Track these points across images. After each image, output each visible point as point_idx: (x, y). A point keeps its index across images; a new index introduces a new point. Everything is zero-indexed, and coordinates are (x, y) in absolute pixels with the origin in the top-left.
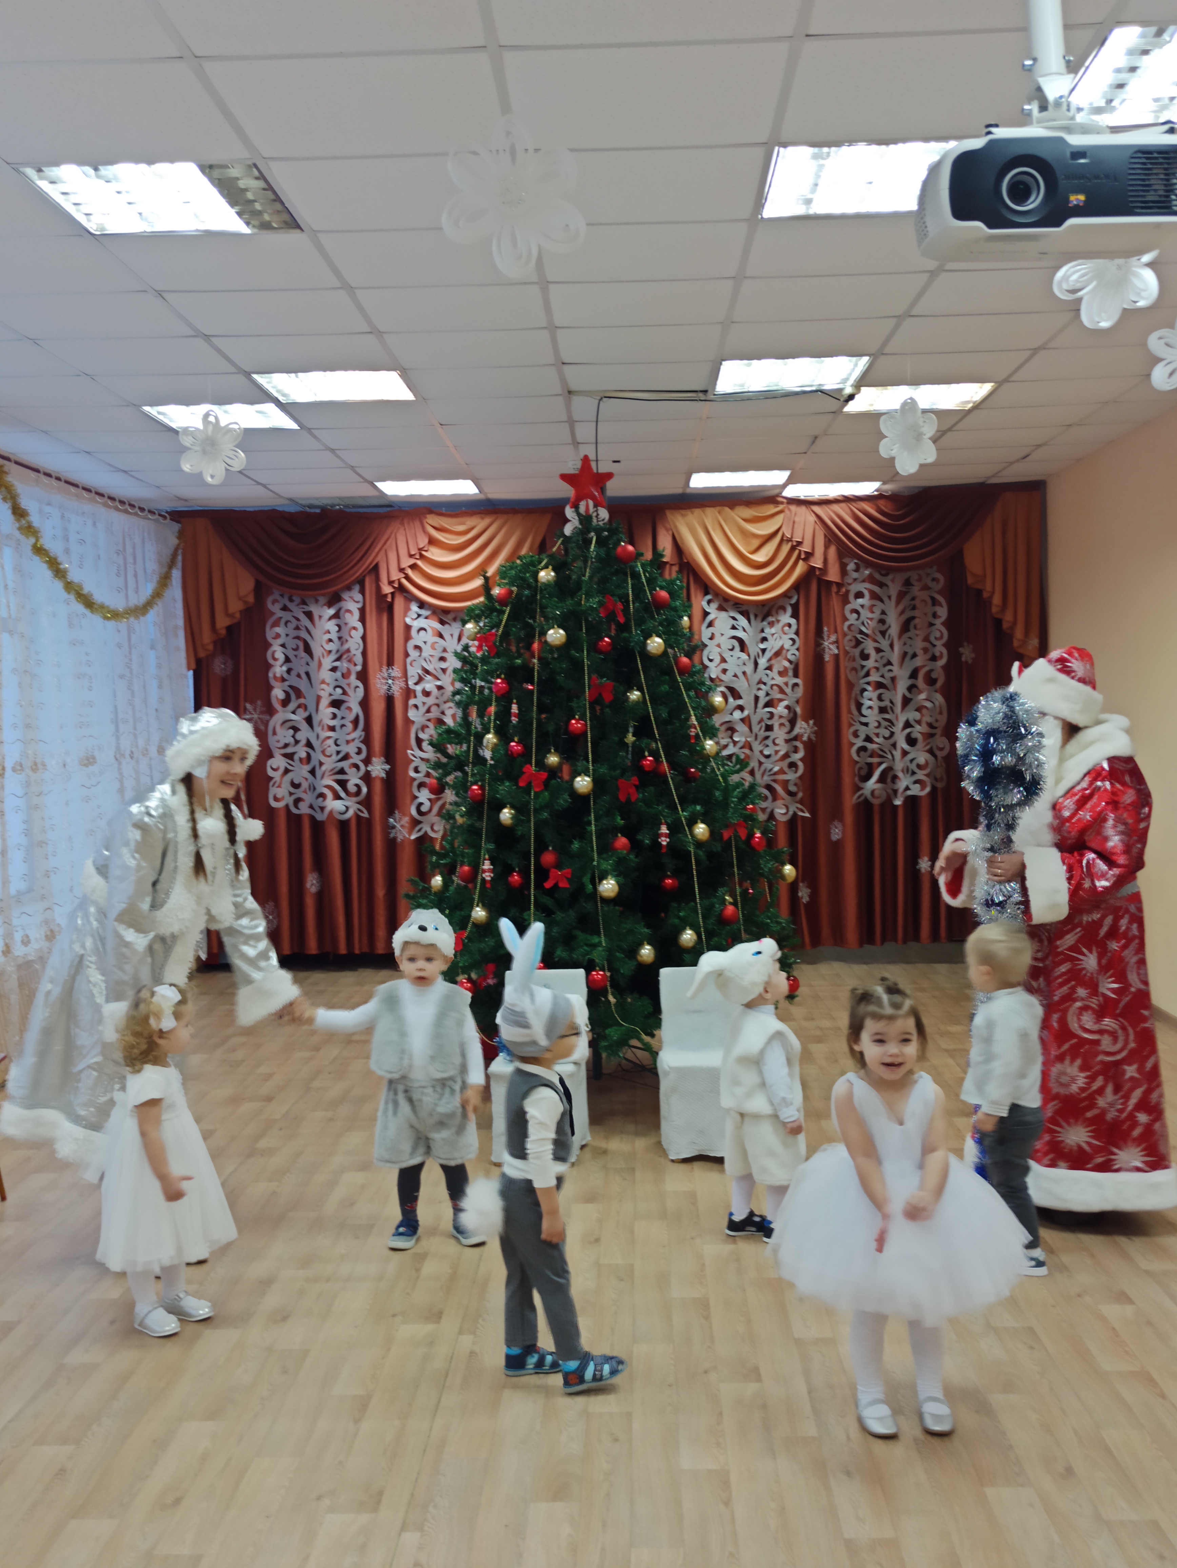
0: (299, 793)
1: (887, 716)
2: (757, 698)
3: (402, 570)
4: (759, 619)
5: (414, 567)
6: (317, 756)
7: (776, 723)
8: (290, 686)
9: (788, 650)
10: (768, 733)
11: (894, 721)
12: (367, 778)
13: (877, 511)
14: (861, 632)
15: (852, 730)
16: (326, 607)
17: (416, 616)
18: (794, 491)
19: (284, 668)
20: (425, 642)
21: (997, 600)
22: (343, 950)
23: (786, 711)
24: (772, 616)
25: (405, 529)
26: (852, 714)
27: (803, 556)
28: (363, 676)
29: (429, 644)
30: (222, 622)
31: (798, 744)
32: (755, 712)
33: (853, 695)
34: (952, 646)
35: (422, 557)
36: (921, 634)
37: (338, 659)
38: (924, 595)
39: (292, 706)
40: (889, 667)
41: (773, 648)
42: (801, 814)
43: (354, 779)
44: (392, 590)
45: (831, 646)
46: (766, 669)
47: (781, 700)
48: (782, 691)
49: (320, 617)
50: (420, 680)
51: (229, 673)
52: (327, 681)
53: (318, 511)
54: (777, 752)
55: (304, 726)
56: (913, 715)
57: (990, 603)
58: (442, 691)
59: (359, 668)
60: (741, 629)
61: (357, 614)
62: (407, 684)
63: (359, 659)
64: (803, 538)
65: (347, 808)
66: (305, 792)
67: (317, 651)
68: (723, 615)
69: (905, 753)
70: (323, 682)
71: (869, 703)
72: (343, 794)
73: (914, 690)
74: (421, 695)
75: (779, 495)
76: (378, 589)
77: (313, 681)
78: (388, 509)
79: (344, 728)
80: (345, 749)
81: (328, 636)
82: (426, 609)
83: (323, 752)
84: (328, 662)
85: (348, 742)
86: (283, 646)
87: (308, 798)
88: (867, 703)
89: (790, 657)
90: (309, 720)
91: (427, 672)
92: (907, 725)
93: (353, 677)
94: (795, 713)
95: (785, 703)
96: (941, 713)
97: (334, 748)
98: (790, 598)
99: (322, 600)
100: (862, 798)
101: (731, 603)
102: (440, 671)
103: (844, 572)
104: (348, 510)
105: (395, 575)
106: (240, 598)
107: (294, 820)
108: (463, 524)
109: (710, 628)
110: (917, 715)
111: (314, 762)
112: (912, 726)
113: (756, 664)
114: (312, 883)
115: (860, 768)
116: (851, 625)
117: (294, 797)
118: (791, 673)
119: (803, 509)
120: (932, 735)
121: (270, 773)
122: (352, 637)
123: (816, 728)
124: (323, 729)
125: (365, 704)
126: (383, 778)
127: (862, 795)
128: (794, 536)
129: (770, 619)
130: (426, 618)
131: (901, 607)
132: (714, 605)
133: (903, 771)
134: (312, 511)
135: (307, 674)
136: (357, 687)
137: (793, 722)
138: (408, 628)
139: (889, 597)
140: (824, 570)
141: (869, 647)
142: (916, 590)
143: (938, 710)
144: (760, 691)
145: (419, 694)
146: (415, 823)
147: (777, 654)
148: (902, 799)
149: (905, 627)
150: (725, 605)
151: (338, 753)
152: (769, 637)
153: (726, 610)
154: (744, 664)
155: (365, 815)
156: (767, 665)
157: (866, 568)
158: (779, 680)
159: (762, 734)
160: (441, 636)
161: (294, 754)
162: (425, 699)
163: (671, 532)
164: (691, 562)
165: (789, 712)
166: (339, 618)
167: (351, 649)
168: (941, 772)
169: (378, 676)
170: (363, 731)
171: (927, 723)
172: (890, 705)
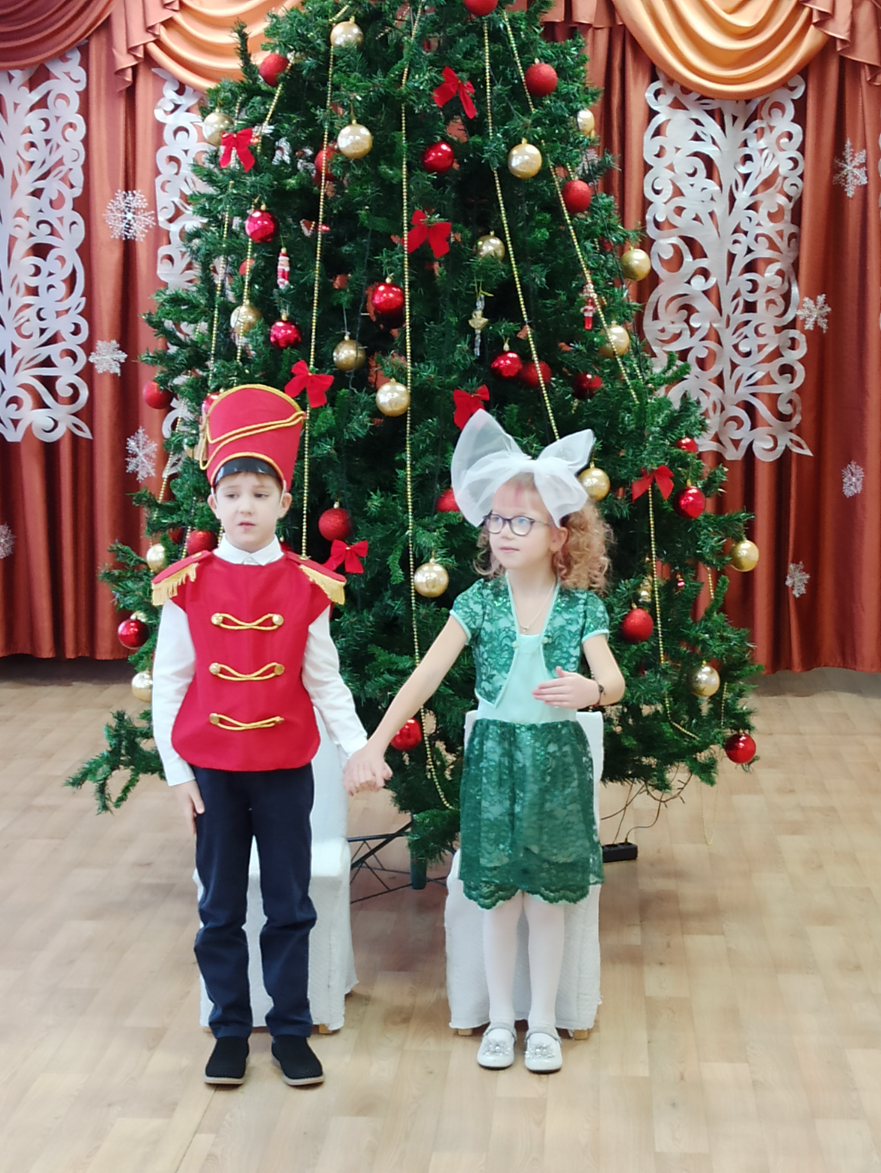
2: (732, 257)
3: (150, 29)
4: (740, 123)
5: (169, 24)
6: (8, 336)
7: (760, 298)
9: (785, 178)
10: (747, 316)
12: (89, 374)
16: (26, 90)
17: (172, 107)
20: (187, 153)
22: (47, 651)
23: (780, 279)
24: (762, 119)
27: (815, 19)
29: (193, 155)
31: (794, 333)
32: (728, 280)
35: (184, 8)
37: (44, 177)
41: (760, 173)
42: (796, 450)
43: (67, 376)
44: (133, 62)
45: (857, 173)
46: (748, 208)
47: (769, 261)
48: (773, 246)
49: (16, 105)
50: (178, 215)
52: (26, 212)
54: (761, 348)
60: (708, 139)
61: (75, 102)
62: (157, 221)
63: (78, 178)
65: (56, 423)
67: (10, 162)
68: (680, 115)
70: (19, 214)
72: (49, 400)
74: (179, 240)
76: (111, 58)
79: (52, 291)
80: (53, 325)
82: (188, 97)
83: (20, 330)
84: (27, 180)
85: (59, 314)
89: (788, 189)
91: (189, 202)
94: (793, 283)
95: (776, 267)
97: (36, 324)
98: (793, 88)
99: (18, 76)
101: (694, 97)
105: (138, 37)
109: (657, 138)
111: (4, 345)
113: (732, 200)
118: (788, 216)
122: (66, 140)
123: (828, 309)
124: (19, 293)
125: (85, 251)
126: (114, 374)
129: (759, 124)
130: (188, 110)
132: (666, 99)
136: (74, 223)
137: (788, 297)
138: (160, 127)
140: (850, 43)
144: (737, 245)
145: (175, 238)
147: (769, 183)
150: (683, 100)
151: (42, 331)
152: (755, 154)
153: (685, 108)
154: (712, 199)
155: (86, 435)
156: (751, 202)
158: (769, 228)
159: (738, 316)
162: (185, 248)
164: (629, 26)
165: (783, 282)
166: (46, 107)
167: (65, 160)
169: (110, 206)
170: (83, 296)
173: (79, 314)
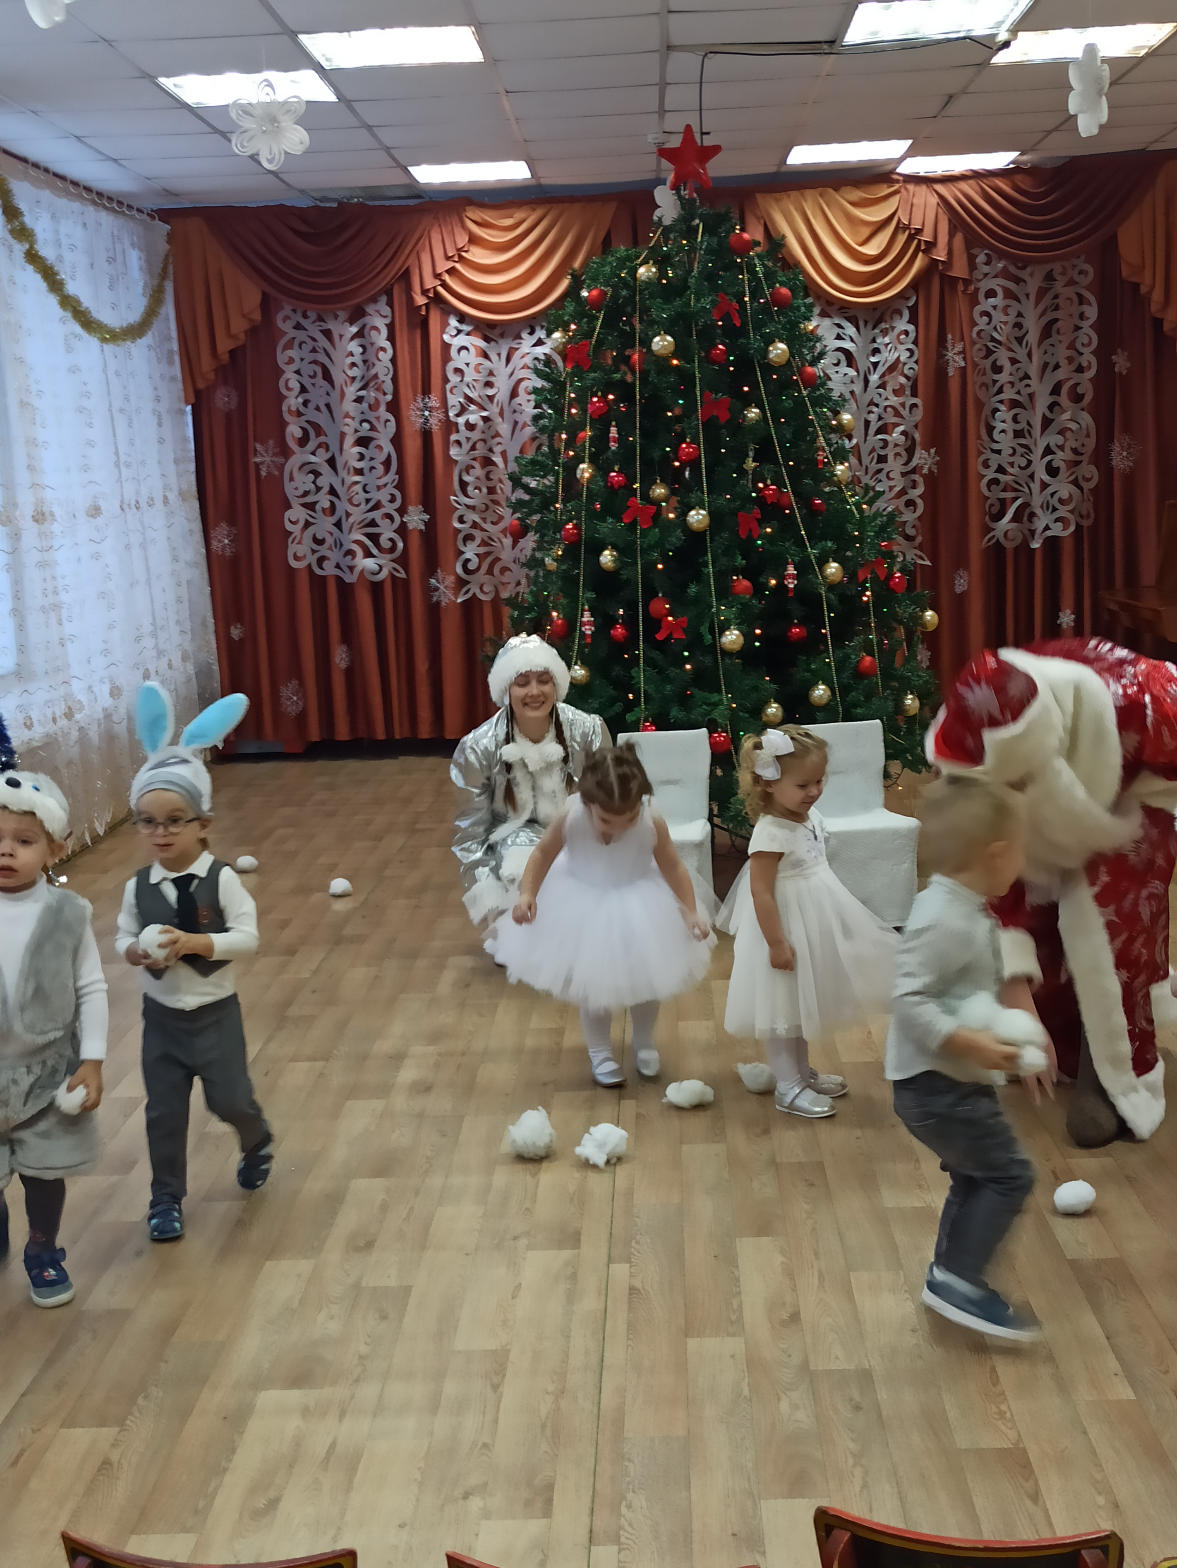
0: (323, 551)
1: (1023, 441)
2: (867, 423)
3: (437, 276)
4: (870, 326)
5: (452, 271)
6: (342, 506)
7: (890, 452)
8: (307, 421)
9: (905, 364)
10: (880, 466)
11: (1032, 447)
12: (402, 530)
13: (1013, 189)
14: (993, 339)
15: (982, 458)
16: (347, 324)
17: (455, 332)
18: (910, 167)
19: (300, 400)
20: (467, 364)
21: (1157, 295)
22: (381, 735)
23: (903, 438)
24: (886, 322)
25: (440, 226)
26: (981, 440)
27: (923, 247)
28: (394, 407)
29: (472, 366)
30: (224, 346)
31: (916, 477)
32: (865, 440)
33: (983, 417)
34: (1103, 354)
35: (462, 259)
36: (1066, 340)
37: (362, 388)
38: (1070, 292)
39: (311, 446)
40: (1027, 381)
41: (886, 361)
42: (920, 562)
43: (387, 532)
44: (427, 301)
45: (957, 358)
46: (878, 387)
47: (897, 425)
48: (897, 414)
49: (341, 336)
50: (463, 411)
51: (233, 407)
52: (352, 414)
53: (335, 205)
54: (891, 488)
55: (325, 469)
56: (1054, 439)
57: (1150, 299)
58: (490, 423)
59: (389, 397)
60: (848, 338)
61: (384, 332)
62: (447, 416)
63: (388, 386)
64: (923, 225)
65: (381, 567)
66: (330, 549)
67: (338, 378)
68: (827, 322)
69: (1044, 486)
70: (347, 415)
71: (1003, 426)
72: (375, 551)
73: (1056, 408)
74: (464, 428)
75: (893, 172)
76: (410, 299)
77: (335, 415)
78: (419, 201)
79: (374, 471)
80: (376, 496)
81: (350, 360)
82: (468, 324)
83: (350, 501)
84: (351, 391)
85: (379, 488)
86: (298, 372)
87: (334, 556)
88: (1000, 426)
89: (906, 372)
90: (332, 462)
91: (470, 400)
92: (1048, 451)
93: (383, 408)
94: (914, 440)
95: (902, 428)
96: (1088, 436)
97: (362, 496)
98: (908, 299)
99: (343, 315)
100: (994, 541)
101: (836, 307)
102: (486, 399)
103: (972, 265)
104: (371, 203)
105: (430, 283)
106: (244, 316)
107: (318, 583)
108: (512, 217)
110: (1060, 440)
111: (340, 512)
112: (1054, 453)
113: (866, 382)
114: (340, 657)
115: (992, 505)
116: (982, 330)
117: (317, 555)
118: (908, 392)
119: (923, 189)
120: (1077, 463)
121: (289, 527)
122: (380, 360)
123: (938, 458)
124: (349, 473)
125: (397, 440)
126: (421, 530)
127: (994, 536)
128: (912, 222)
129: (883, 326)
130: (468, 334)
131: (1041, 307)
132: (816, 310)
133: (1042, 507)
134: (328, 205)
135: (328, 406)
136: (388, 420)
137: (910, 451)
138: (446, 347)
139: (1027, 295)
140: (948, 264)
141: (1003, 357)
142: (1059, 286)
143: (1085, 433)
144: (872, 415)
145: (462, 428)
146: (461, 583)
147: (892, 368)
148: (1041, 541)
149: (1046, 332)
150: (829, 310)
151: (368, 501)
152: (882, 348)
153: (830, 317)
154: (852, 382)
155: (403, 575)
156: (880, 382)
157: (1000, 259)
158: (894, 400)
159: (874, 466)
160: (486, 356)
161: (316, 503)
162: (469, 434)
163: (762, 222)
164: (787, 257)
165: (906, 439)
166: (363, 337)
167: (380, 375)
168: (1087, 507)
169: (412, 407)
170: (396, 474)
171: (1072, 449)
172: (1027, 427)
173: (394, 487)
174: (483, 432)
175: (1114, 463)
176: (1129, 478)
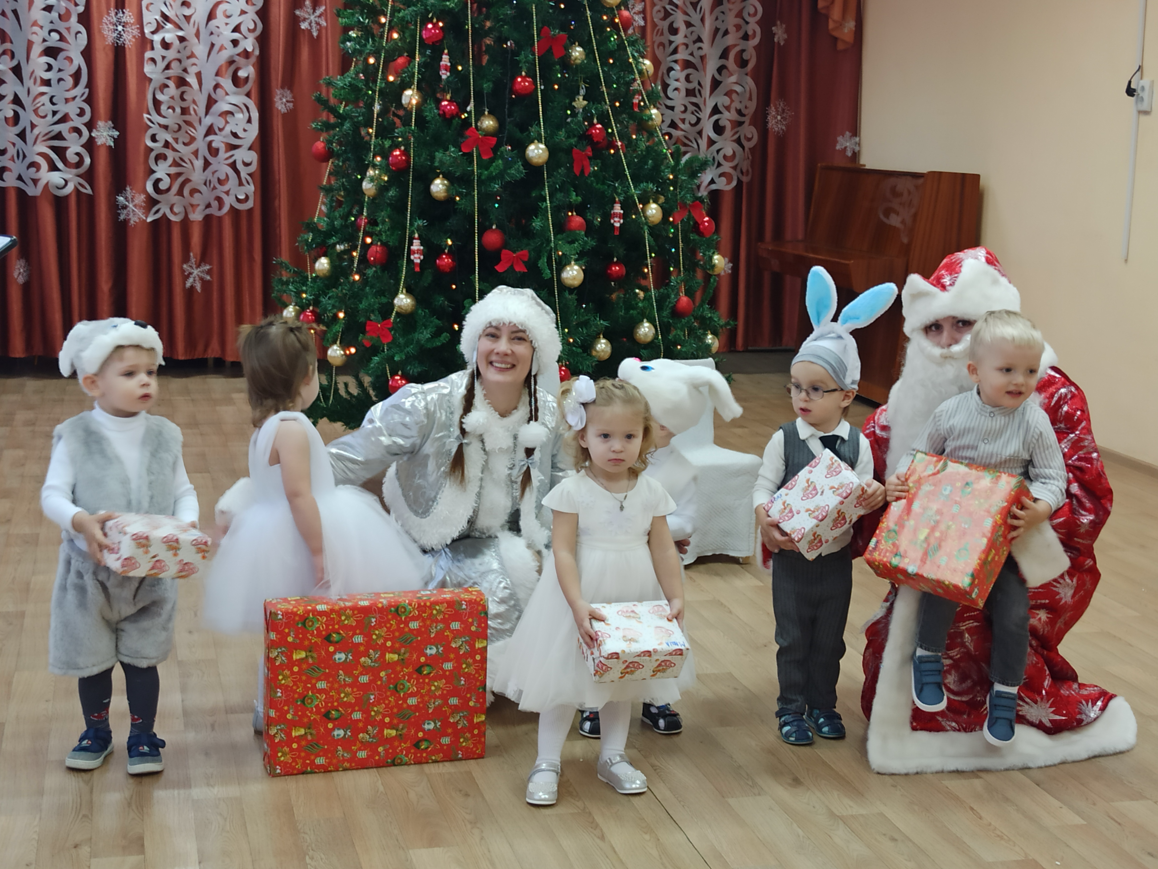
0: (6, 162)
1: (694, 100)
6: (26, 117)
11: (702, 106)
12: (90, 145)
14: (672, 3)
28: (86, 19)
33: (660, 74)
34: (766, 24)
36: (735, 8)
40: (699, 44)
43: (74, 146)
45: (637, 16)
52: (40, 22)
55: (10, 78)
56: (723, 101)
58: (185, 43)
59: (81, 9)
65: (66, 182)
66: (12, 160)
69: (711, 142)
70: (35, 23)
71: (677, 84)
72: (60, 164)
73: (724, 72)
77: (22, 22)
87: (17, 168)
88: (674, 84)
90: (17, 71)
92: (716, 110)
93: (73, 19)
96: (750, 99)
102: (183, 18)
110: (726, 100)
111: (24, 122)
112: (720, 113)
114: (18, 272)
120: (740, 124)
125: (88, 53)
126: (110, 146)
135: (15, 12)
136: (79, 32)
141: (679, 20)
143: (748, 95)
146: (151, 202)
148: (706, 193)
155: (88, 190)
168: (745, 166)
169: (105, 20)
170: (86, 87)
171: (736, 109)
172: (698, 87)
173: (84, 101)
174: (179, 52)
175: (770, 125)
176: (782, 140)
